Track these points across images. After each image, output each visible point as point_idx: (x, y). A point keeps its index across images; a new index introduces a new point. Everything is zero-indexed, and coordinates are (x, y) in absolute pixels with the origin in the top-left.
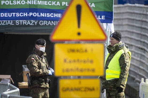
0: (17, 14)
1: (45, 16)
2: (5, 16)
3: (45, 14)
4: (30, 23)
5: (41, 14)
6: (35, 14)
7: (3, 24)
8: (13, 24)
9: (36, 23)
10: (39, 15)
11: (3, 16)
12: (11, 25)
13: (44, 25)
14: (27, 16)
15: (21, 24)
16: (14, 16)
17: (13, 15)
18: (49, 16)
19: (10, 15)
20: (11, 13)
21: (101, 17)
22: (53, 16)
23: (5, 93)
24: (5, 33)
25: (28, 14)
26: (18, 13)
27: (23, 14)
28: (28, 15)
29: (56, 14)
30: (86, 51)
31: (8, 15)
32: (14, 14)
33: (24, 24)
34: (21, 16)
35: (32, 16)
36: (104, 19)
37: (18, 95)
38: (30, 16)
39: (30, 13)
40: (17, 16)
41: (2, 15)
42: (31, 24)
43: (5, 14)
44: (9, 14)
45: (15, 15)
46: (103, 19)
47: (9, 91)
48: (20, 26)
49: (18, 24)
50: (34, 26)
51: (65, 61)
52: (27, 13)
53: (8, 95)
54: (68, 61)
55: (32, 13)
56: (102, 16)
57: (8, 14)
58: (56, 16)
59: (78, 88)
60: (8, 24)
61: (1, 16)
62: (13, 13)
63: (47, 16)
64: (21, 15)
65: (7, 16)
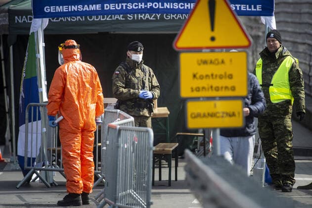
0: (128, 5)
1: (172, 7)
2: (111, 9)
3: (171, 4)
4: (149, 17)
5: (165, 4)
6: (156, 5)
7: (108, 19)
8: (124, 19)
9: (158, 16)
10: (162, 6)
11: (108, 9)
12: (121, 20)
13: (172, 18)
14: (143, 7)
15: (136, 19)
16: (124, 8)
17: (122, 6)
18: (177, 7)
19: (118, 7)
20: (120, 4)
21: (255, 7)
22: (183, 7)
23: (114, 124)
24: (112, 33)
25: (146, 4)
26: (131, 4)
27: (138, 6)
28: (146, 6)
29: (187, 4)
30: (223, 62)
31: (115, 7)
32: (124, 5)
33: (141, 18)
34: (134, 7)
35: (151, 7)
36: (261, 10)
37: (133, 126)
38: (148, 7)
39: (148, 4)
40: (128, 8)
41: (107, 7)
42: (151, 19)
43: (111, 5)
44: (117, 5)
45: (126, 6)
46: (258, 10)
47: (118, 121)
48: (134, 21)
49: (130, 18)
50: (157, 21)
51: (194, 76)
52: (143, 4)
53: (118, 127)
54: (198, 76)
55: (151, 4)
56: (258, 6)
57: (115, 5)
58: (187, 7)
59: (212, 113)
60: (115, 19)
61: (105, 9)
62: (122, 4)
63: (174, 7)
64: (136, 6)
65: (114, 9)
